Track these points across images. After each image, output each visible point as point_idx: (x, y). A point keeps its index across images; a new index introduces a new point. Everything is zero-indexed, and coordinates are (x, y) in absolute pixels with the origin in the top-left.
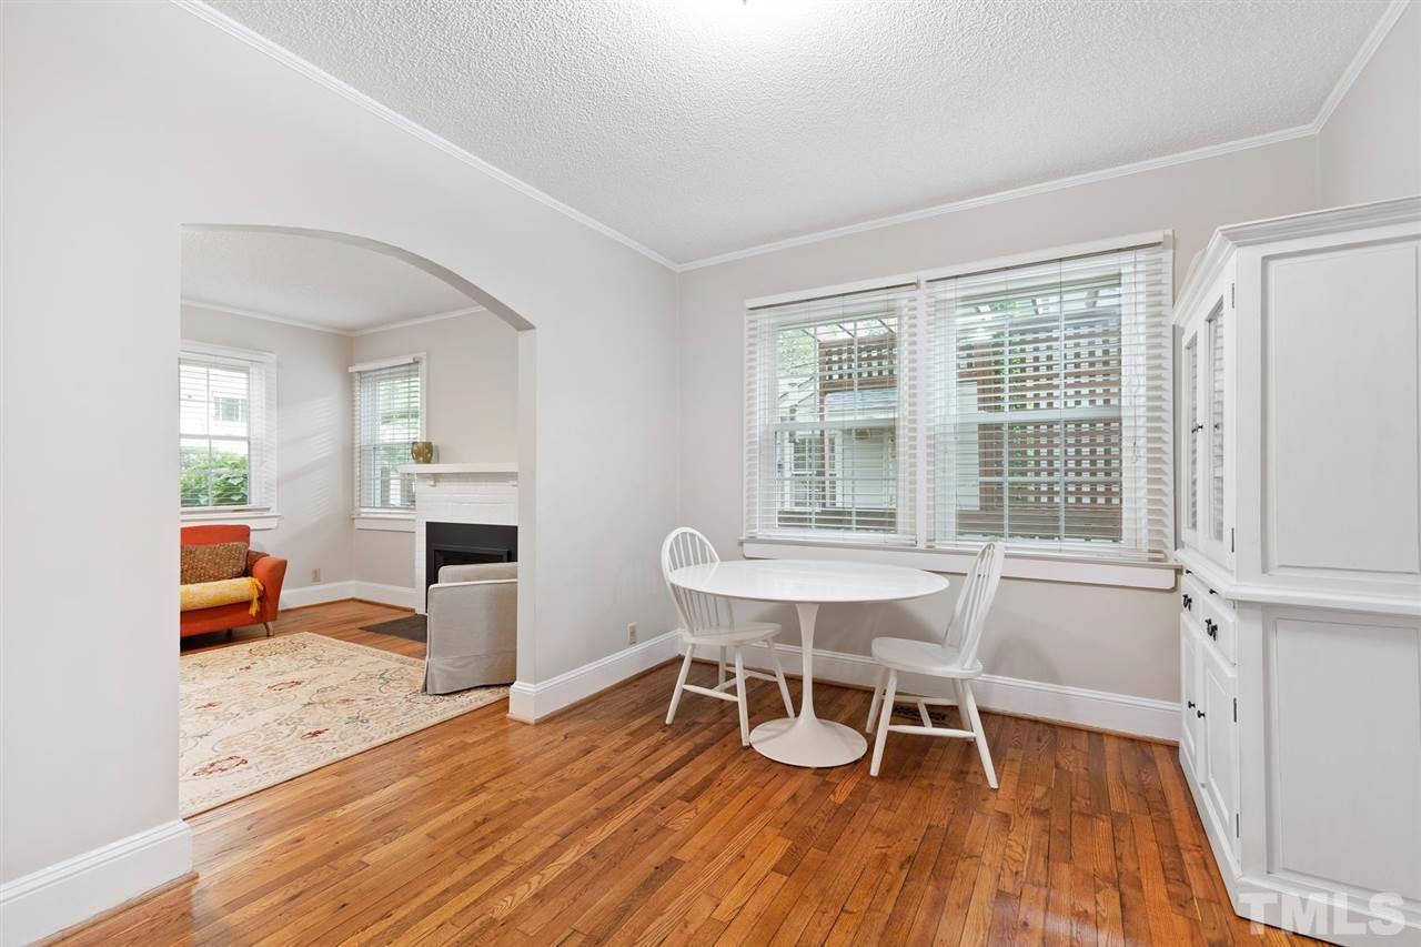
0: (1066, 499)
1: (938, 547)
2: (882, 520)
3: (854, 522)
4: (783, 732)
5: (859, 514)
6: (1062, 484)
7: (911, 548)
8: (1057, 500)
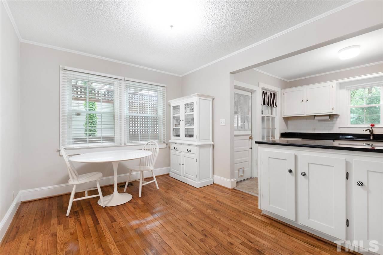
0: (140, 133)
1: (127, 145)
2: (111, 139)
3: (102, 140)
4: (111, 199)
5: (103, 138)
6: (149, 129)
7: (121, 146)
8: (148, 133)
